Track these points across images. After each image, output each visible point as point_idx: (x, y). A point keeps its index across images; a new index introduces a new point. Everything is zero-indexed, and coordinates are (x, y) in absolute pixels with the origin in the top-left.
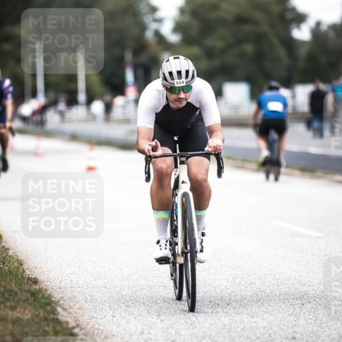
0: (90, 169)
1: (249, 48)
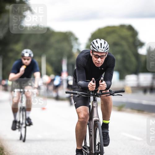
1: (119, 57)
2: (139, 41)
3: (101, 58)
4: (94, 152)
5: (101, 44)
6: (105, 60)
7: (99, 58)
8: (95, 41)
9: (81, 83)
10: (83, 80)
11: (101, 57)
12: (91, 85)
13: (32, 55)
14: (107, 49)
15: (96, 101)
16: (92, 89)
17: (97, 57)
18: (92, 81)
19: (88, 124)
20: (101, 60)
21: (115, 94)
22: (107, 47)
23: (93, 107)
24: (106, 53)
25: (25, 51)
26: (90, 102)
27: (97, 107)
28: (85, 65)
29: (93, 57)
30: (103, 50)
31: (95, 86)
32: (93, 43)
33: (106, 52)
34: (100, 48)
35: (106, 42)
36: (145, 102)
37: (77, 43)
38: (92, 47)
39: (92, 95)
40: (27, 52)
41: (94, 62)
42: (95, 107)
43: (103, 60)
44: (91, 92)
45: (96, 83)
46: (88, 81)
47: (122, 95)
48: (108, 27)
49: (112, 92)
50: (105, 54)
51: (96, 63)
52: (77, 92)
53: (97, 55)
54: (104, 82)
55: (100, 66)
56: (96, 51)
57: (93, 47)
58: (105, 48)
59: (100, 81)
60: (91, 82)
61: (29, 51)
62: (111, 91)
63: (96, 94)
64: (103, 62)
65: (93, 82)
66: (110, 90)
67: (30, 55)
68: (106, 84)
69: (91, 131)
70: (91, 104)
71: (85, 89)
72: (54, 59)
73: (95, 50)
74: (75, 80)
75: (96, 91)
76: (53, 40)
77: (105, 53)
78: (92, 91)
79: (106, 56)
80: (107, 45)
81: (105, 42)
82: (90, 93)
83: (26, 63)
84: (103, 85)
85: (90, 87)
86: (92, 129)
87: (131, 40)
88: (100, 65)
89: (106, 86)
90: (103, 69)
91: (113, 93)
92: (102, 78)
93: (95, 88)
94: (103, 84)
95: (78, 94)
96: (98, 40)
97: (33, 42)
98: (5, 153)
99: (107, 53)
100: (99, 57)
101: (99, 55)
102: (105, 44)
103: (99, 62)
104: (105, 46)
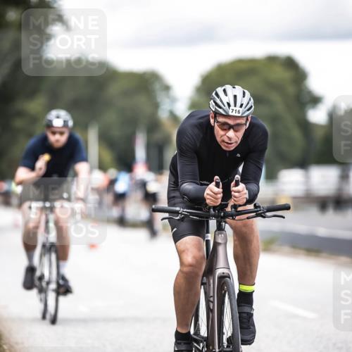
2: (310, 93)
3: (236, 131)
4: (217, 350)
5: (235, 97)
6: (245, 134)
7: (229, 129)
8: (220, 90)
9: (188, 187)
10: (193, 181)
11: (235, 128)
12: (212, 193)
13: (71, 123)
14: (248, 110)
15: (223, 230)
16: (214, 202)
17: (226, 127)
18: (214, 183)
19: (203, 284)
20: (236, 136)
21: (268, 214)
22: (248, 103)
23: (216, 244)
24: (247, 119)
25: (54, 113)
26: (208, 233)
27: (226, 244)
28: (198, 145)
29: (217, 128)
30: (239, 112)
31: (220, 196)
32: (217, 94)
33: (247, 116)
34: (232, 107)
35: (248, 94)
36: (322, 231)
37: (169, 97)
38: (214, 104)
39: (214, 216)
40: (58, 117)
41: (219, 139)
42: (220, 244)
44: (212, 210)
45: (223, 188)
46: (205, 182)
47: (284, 218)
49: (262, 209)
50: (243, 121)
51: (223, 141)
52: (178, 209)
53: (225, 124)
54: (242, 186)
55: (232, 149)
56: (223, 113)
57: (216, 104)
58: (244, 106)
59: (233, 184)
60: (212, 186)
62: (259, 207)
63: (222, 214)
64: (240, 139)
65: (217, 185)
66: (255, 205)
67: (66, 123)
68: (246, 191)
69: (212, 299)
70: (210, 237)
71: (197, 202)
73: (221, 111)
75: (222, 207)
77: (245, 119)
78: (214, 208)
79: (246, 124)
80: (250, 100)
81: (244, 93)
82: (209, 212)
83: (57, 141)
85: (208, 197)
86: (213, 296)
88: (232, 147)
89: (247, 196)
90: (239, 155)
91: (264, 213)
92: (238, 177)
93: (222, 201)
94: (240, 191)
95: (182, 214)
96: (228, 87)
98: (5, 347)
99: (249, 119)
100: (230, 127)
101: (231, 122)
102: (244, 97)
103: (231, 138)
104: (245, 101)
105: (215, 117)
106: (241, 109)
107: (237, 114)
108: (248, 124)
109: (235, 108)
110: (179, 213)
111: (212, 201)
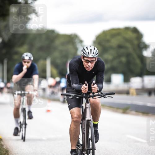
0: (48, 111)
1: (124, 59)
3: (91, 63)
4: (86, 149)
5: (91, 50)
7: (89, 62)
9: (75, 85)
11: (91, 62)
12: (84, 88)
13: (32, 58)
14: (96, 55)
15: (89, 102)
16: (85, 91)
17: (88, 62)
18: (85, 84)
19: (81, 123)
20: (91, 65)
21: (106, 96)
23: (86, 108)
24: (96, 58)
26: (83, 103)
29: (84, 62)
30: (92, 56)
31: (87, 89)
32: (84, 49)
33: (96, 57)
34: (90, 54)
41: (85, 66)
43: (93, 64)
47: (112, 97)
48: (113, 29)
51: (87, 67)
52: (71, 94)
53: (87, 60)
54: (96, 85)
55: (90, 70)
56: (86, 56)
57: (84, 53)
58: (94, 53)
59: (92, 84)
61: (29, 54)
62: (103, 93)
63: (88, 96)
65: (86, 85)
66: (101, 93)
67: (30, 58)
69: (84, 129)
70: (84, 105)
71: (79, 91)
72: (59, 61)
74: (68, 84)
75: (88, 93)
76: (57, 42)
77: (95, 58)
78: (85, 94)
79: (95, 60)
80: (97, 51)
81: (94, 48)
82: (83, 95)
84: (94, 88)
86: (85, 128)
87: (136, 42)
89: (98, 89)
91: (105, 95)
92: (94, 82)
93: (88, 91)
95: (72, 96)
97: (38, 44)
99: (97, 58)
101: (89, 60)
102: (94, 50)
103: (90, 66)
104: (95, 52)
105: (83, 58)
106: (93, 55)
107: (92, 57)
108: (96, 60)
109: (91, 54)
110: (71, 96)
111: (84, 91)
